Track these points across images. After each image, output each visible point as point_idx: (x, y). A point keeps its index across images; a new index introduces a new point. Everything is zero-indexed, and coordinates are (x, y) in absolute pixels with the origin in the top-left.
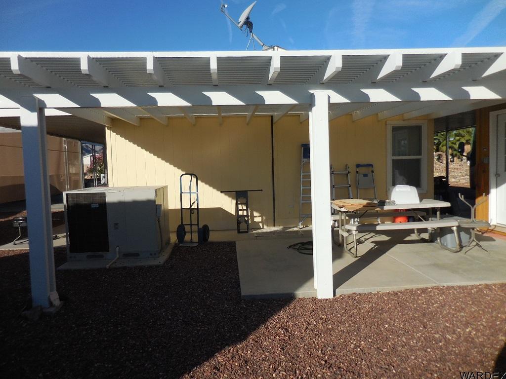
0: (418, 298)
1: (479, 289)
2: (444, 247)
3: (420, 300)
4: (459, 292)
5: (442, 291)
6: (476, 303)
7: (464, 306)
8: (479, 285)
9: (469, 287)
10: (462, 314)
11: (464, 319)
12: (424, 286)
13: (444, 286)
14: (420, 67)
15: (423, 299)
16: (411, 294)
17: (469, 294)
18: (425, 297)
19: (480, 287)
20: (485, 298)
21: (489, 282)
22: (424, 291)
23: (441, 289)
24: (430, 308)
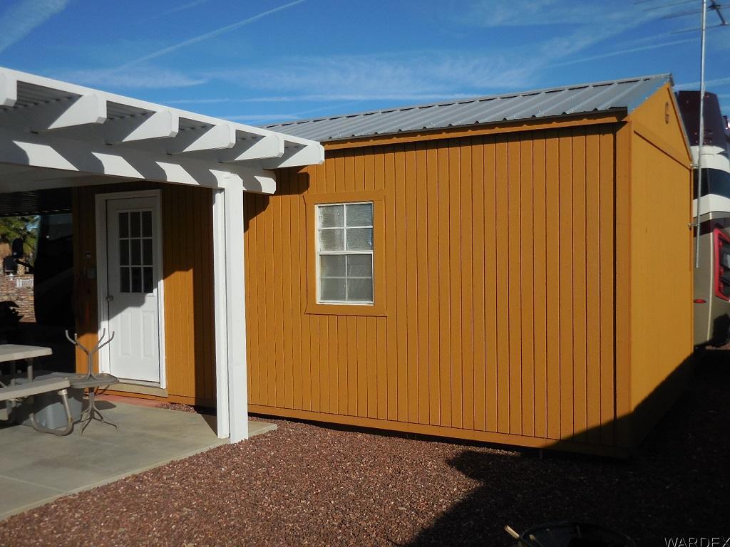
0: (39, 527)
1: (128, 485)
2: (44, 431)
3: (44, 529)
4: (101, 497)
5: (75, 503)
6: (132, 507)
7: (118, 517)
8: (125, 480)
9: (113, 486)
10: (121, 530)
11: (126, 536)
12: (41, 503)
13: (74, 495)
14: (26, 106)
15: (50, 525)
16: (25, 523)
17: (116, 497)
18: (50, 520)
19: (127, 481)
20: (141, 497)
21: (137, 472)
22: (44, 511)
23: (72, 499)
24: (69, 537)
